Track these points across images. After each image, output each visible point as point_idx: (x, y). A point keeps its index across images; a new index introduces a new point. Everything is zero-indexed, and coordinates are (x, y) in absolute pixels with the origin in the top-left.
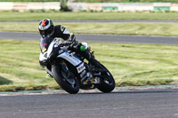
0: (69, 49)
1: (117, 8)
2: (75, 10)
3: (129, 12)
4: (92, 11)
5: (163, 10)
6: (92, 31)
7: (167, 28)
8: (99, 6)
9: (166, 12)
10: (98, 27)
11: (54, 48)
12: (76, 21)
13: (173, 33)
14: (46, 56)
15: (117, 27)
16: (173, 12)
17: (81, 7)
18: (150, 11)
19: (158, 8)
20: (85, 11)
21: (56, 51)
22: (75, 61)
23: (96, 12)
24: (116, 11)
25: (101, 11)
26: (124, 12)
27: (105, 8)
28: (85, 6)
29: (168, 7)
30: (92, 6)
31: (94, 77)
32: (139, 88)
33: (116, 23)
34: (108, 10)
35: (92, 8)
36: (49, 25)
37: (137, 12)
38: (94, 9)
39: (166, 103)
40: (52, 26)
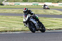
0: (33, 18)
1: (20, 4)
2: (5, 5)
3: (24, 5)
4: (11, 5)
5: (36, 5)
8: (13, 3)
9: (37, 5)
10: (13, 11)
11: (28, 17)
13: (39, 13)
14: (26, 20)
16: (39, 6)
18: (31, 5)
19: (34, 4)
20: (8, 5)
21: (29, 18)
22: (35, 22)
25: (14, 5)
26: (22, 5)
27: (16, 4)
28: (8, 3)
29: (38, 4)
30: (11, 3)
31: (40, 27)
32: (27, 32)
36: (26, 10)
37: (27, 5)
38: (12, 4)
39: (37, 37)
40: (27, 10)
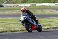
1: (19, 5)
2: (5, 6)
4: (10, 7)
5: (34, 6)
6: (10, 13)
7: (35, 12)
12: (5, 10)
15: (18, 12)
16: (37, 6)
17: (7, 5)
18: (29, 6)
19: (32, 5)
20: (8, 7)
23: (12, 7)
24: (18, 6)
25: (13, 7)
33: (18, 10)
34: (16, 6)
35: (10, 6)
38: (11, 6)
